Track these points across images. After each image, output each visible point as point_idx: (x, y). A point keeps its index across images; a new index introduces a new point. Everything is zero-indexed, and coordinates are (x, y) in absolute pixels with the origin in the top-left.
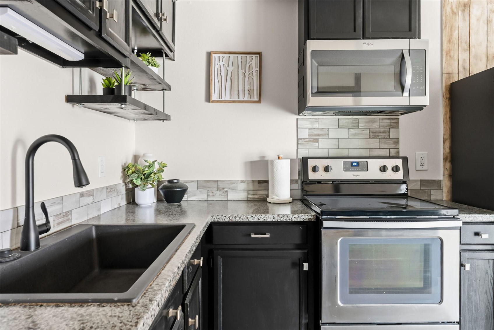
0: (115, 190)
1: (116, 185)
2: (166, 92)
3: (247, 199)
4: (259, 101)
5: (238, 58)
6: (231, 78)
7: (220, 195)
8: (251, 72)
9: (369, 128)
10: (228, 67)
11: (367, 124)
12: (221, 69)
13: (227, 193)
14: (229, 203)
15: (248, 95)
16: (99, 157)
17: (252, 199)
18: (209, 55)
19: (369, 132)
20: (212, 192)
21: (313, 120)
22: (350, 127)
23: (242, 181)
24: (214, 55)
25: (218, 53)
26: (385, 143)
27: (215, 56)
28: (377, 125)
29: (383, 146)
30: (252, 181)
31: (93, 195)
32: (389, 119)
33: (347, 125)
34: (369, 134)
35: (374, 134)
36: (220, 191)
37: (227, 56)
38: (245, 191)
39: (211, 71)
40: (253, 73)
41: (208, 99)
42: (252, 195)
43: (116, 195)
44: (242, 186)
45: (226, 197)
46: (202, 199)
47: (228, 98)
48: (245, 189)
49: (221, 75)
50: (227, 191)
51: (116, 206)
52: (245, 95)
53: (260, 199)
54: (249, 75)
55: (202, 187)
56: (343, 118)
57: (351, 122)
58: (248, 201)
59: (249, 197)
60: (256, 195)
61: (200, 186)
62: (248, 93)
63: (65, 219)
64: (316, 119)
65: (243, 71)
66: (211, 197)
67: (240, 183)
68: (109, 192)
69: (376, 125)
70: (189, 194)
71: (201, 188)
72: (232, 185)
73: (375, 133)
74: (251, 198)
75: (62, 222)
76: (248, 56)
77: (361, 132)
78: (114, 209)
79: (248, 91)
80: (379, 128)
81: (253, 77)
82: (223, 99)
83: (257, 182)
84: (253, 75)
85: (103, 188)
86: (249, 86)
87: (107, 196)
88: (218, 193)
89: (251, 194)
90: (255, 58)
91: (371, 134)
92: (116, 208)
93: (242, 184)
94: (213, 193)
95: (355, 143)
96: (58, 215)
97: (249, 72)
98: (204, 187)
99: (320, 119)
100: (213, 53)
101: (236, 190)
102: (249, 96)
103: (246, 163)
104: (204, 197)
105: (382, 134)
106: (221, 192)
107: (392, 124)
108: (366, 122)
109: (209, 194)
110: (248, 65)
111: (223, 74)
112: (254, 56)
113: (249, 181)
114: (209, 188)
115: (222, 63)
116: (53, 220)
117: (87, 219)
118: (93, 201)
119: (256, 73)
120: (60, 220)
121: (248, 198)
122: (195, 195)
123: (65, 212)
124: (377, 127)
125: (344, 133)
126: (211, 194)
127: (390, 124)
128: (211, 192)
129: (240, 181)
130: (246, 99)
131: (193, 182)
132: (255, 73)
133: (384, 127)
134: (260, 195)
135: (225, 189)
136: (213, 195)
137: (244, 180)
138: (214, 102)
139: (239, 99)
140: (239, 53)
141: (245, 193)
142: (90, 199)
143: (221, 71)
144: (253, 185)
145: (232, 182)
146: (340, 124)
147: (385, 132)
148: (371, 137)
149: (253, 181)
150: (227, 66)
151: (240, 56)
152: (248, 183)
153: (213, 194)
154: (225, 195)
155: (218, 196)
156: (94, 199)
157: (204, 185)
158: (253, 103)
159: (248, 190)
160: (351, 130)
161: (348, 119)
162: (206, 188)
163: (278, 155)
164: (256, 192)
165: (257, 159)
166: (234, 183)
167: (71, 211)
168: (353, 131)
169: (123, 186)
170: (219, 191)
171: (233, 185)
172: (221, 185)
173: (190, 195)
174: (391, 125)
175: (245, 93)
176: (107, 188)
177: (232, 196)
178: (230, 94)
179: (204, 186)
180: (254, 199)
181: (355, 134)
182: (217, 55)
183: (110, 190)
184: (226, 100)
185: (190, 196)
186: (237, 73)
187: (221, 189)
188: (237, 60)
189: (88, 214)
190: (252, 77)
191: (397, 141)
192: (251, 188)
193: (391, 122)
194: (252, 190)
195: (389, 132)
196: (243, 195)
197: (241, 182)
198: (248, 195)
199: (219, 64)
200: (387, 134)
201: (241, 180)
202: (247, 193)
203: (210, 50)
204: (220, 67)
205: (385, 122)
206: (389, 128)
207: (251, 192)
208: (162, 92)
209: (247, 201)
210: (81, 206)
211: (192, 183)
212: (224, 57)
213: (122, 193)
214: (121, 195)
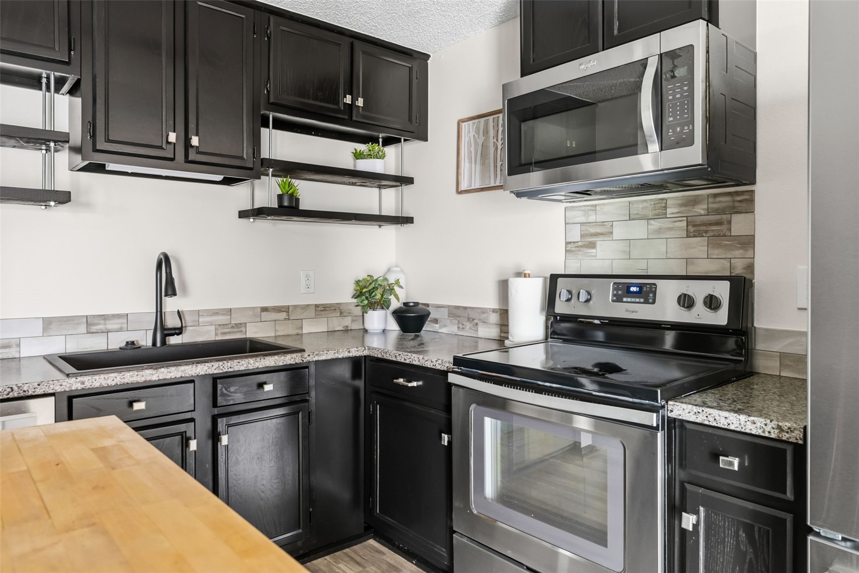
0: (335, 310)
1: (337, 303)
3: (499, 339)
7: (470, 329)
9: (687, 217)
10: (479, 138)
11: (682, 209)
12: (471, 143)
13: (477, 327)
14: (480, 341)
18: (458, 125)
19: (686, 224)
20: (462, 323)
21: (589, 208)
22: (650, 217)
23: (494, 311)
24: (463, 125)
26: (719, 246)
27: (465, 125)
28: (704, 209)
29: (716, 252)
30: (505, 311)
32: (729, 194)
33: (644, 213)
34: (686, 228)
35: (698, 228)
36: (470, 322)
37: (476, 121)
38: (497, 326)
42: (504, 333)
43: (338, 315)
44: (495, 318)
45: (477, 332)
46: (453, 332)
49: (471, 152)
50: (477, 324)
56: (638, 202)
57: (653, 206)
58: (501, 341)
59: (501, 335)
64: (592, 206)
66: (462, 330)
67: (491, 312)
68: (321, 310)
69: (700, 209)
70: (440, 323)
71: (452, 317)
72: (482, 315)
73: (698, 225)
77: (671, 225)
78: (335, 331)
80: (708, 215)
87: (316, 315)
88: (469, 325)
91: (691, 229)
92: (339, 331)
93: (493, 314)
95: (660, 247)
98: (455, 316)
99: (599, 205)
100: (462, 122)
101: (487, 323)
104: (454, 329)
105: (714, 228)
106: (471, 324)
107: (737, 204)
108: (682, 205)
114: (459, 317)
115: (472, 134)
122: (446, 326)
124: (702, 212)
125: (639, 230)
126: (460, 326)
127: (731, 204)
129: (491, 310)
131: (443, 307)
133: (718, 212)
135: (475, 321)
137: (495, 309)
141: (497, 329)
143: (471, 147)
145: (482, 311)
146: (633, 212)
147: (719, 223)
148: (691, 234)
150: (477, 136)
152: (501, 314)
153: (463, 327)
154: (475, 329)
155: (468, 330)
157: (454, 312)
160: (652, 222)
161: (645, 201)
166: (485, 313)
168: (655, 224)
171: (484, 316)
172: (471, 315)
174: (734, 207)
177: (483, 331)
179: (453, 314)
181: (659, 231)
185: (441, 327)
187: (471, 320)
191: (748, 242)
193: (734, 201)
194: (505, 325)
195: (729, 222)
196: (494, 332)
200: (724, 228)
201: (493, 309)
204: (470, 141)
205: (720, 202)
206: (731, 214)
207: (504, 329)
209: (499, 341)
211: (443, 309)
212: (474, 125)
213: (355, 315)
214: (350, 317)
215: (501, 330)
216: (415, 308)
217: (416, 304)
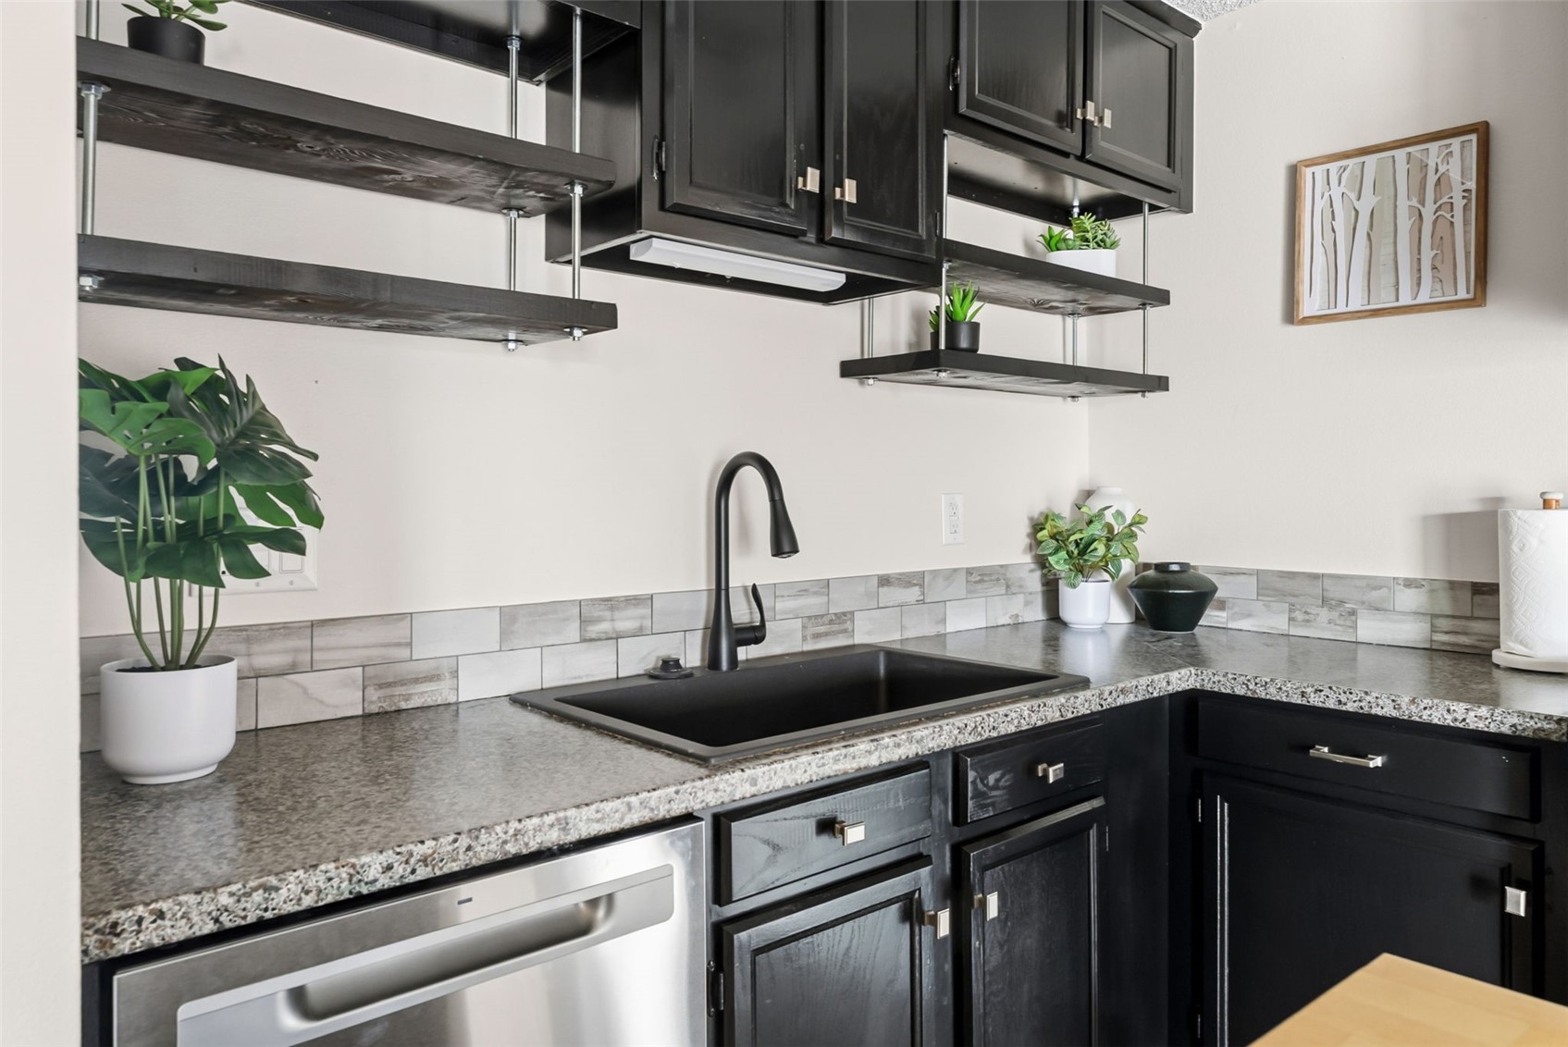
0: (998, 580)
1: (1001, 566)
2: (1152, 312)
3: (1428, 646)
4: (1478, 298)
5: (1394, 161)
6: (1369, 235)
7: (1330, 623)
8: (1445, 199)
10: (1359, 199)
12: (1333, 211)
13: (1353, 618)
14: (1361, 649)
15: (1433, 282)
16: (943, 496)
17: (1449, 648)
18: (1294, 173)
20: (1303, 610)
23: (1409, 583)
24: (1308, 172)
25: (1321, 161)
27: (1313, 173)
30: (1446, 585)
31: (922, 586)
36: (1331, 608)
37: (1350, 162)
38: (1421, 617)
39: (1300, 223)
40: (1452, 203)
41: (1291, 314)
42: (1447, 633)
43: (1003, 592)
44: (1409, 600)
45: (1351, 630)
46: (1272, 628)
47: (1357, 303)
48: (1423, 611)
49: (1334, 231)
50: (1353, 613)
51: (1005, 620)
52: (1419, 285)
53: (1478, 651)
54: (1435, 214)
55: (1271, 592)
58: (1431, 651)
59: (1435, 638)
60: (1465, 634)
61: (1266, 589)
62: (1434, 277)
63: (835, 628)
65: (1415, 203)
66: (1301, 626)
67: (1401, 587)
68: (976, 582)
70: (1231, 608)
71: (1269, 596)
72: (1373, 594)
74: (1444, 643)
75: (826, 634)
76: (1434, 147)
78: (998, 626)
79: (1434, 268)
81: (1452, 216)
82: (1341, 308)
83: (1470, 588)
84: (1452, 210)
85: (955, 570)
86: (1435, 252)
87: (969, 592)
88: (1324, 614)
89: (1446, 630)
90: (1462, 148)
92: (1004, 625)
93: (1410, 590)
94: (1305, 612)
96: (816, 617)
97: (1435, 203)
98: (1281, 594)
100: (1307, 166)
101: (1386, 610)
102: (1438, 286)
103: (1427, 520)
104: (1276, 621)
106: (1335, 615)
109: (1293, 615)
110: (1432, 179)
111: (1340, 225)
112: (1456, 143)
113: (1436, 585)
114: (1294, 596)
115: (1336, 192)
116: (803, 627)
117: (900, 638)
118: (921, 598)
119: (1465, 201)
120: (822, 629)
121: (1432, 641)
122: (1249, 616)
123: (835, 614)
126: (1299, 616)
128: (1300, 610)
129: (1401, 582)
130: (1424, 298)
131: (1244, 574)
132: (1459, 204)
134: (1482, 638)
135: (1347, 605)
136: (1308, 621)
137: (1415, 580)
138: (1307, 320)
139: (1397, 300)
140: (1398, 144)
141: (1420, 624)
142: (912, 594)
143: (1333, 219)
144: (1454, 600)
145: (1374, 584)
149: (1453, 585)
150: (1353, 196)
151: (1400, 154)
152: (1432, 591)
153: (1307, 617)
154: (1349, 623)
155: (1323, 627)
156: (923, 594)
157: (1276, 586)
158: (1452, 308)
159: (1434, 616)
162: (1285, 596)
163: (1543, 494)
164: (1457, 622)
165: (1466, 505)
166: (1380, 588)
167: (852, 613)
169: (1032, 571)
170: (1325, 609)
171: (1375, 594)
172: (1335, 592)
173: (1233, 614)
175: (1420, 277)
176: (969, 571)
177: (1370, 629)
178: (1366, 288)
179: (1276, 590)
180: (1456, 649)
182: (1319, 170)
183: (978, 578)
184: (1351, 308)
185: (1233, 617)
186: (1392, 212)
187: (1333, 602)
188: (1392, 171)
189: (903, 628)
190: (1448, 216)
192: (1445, 605)
194: (1448, 616)
196: (1411, 632)
197: (1405, 586)
198: (1432, 631)
199: (1327, 195)
201: (1406, 579)
202: (1429, 625)
203: (1295, 157)
204: (1332, 206)
207: (1444, 624)
208: (1141, 311)
209: (1428, 652)
210: (880, 605)
211: (1242, 578)
212: (1345, 170)
213: (1030, 590)
214: (1023, 595)
215: (1432, 625)
216: (1184, 575)
217: (1185, 567)
